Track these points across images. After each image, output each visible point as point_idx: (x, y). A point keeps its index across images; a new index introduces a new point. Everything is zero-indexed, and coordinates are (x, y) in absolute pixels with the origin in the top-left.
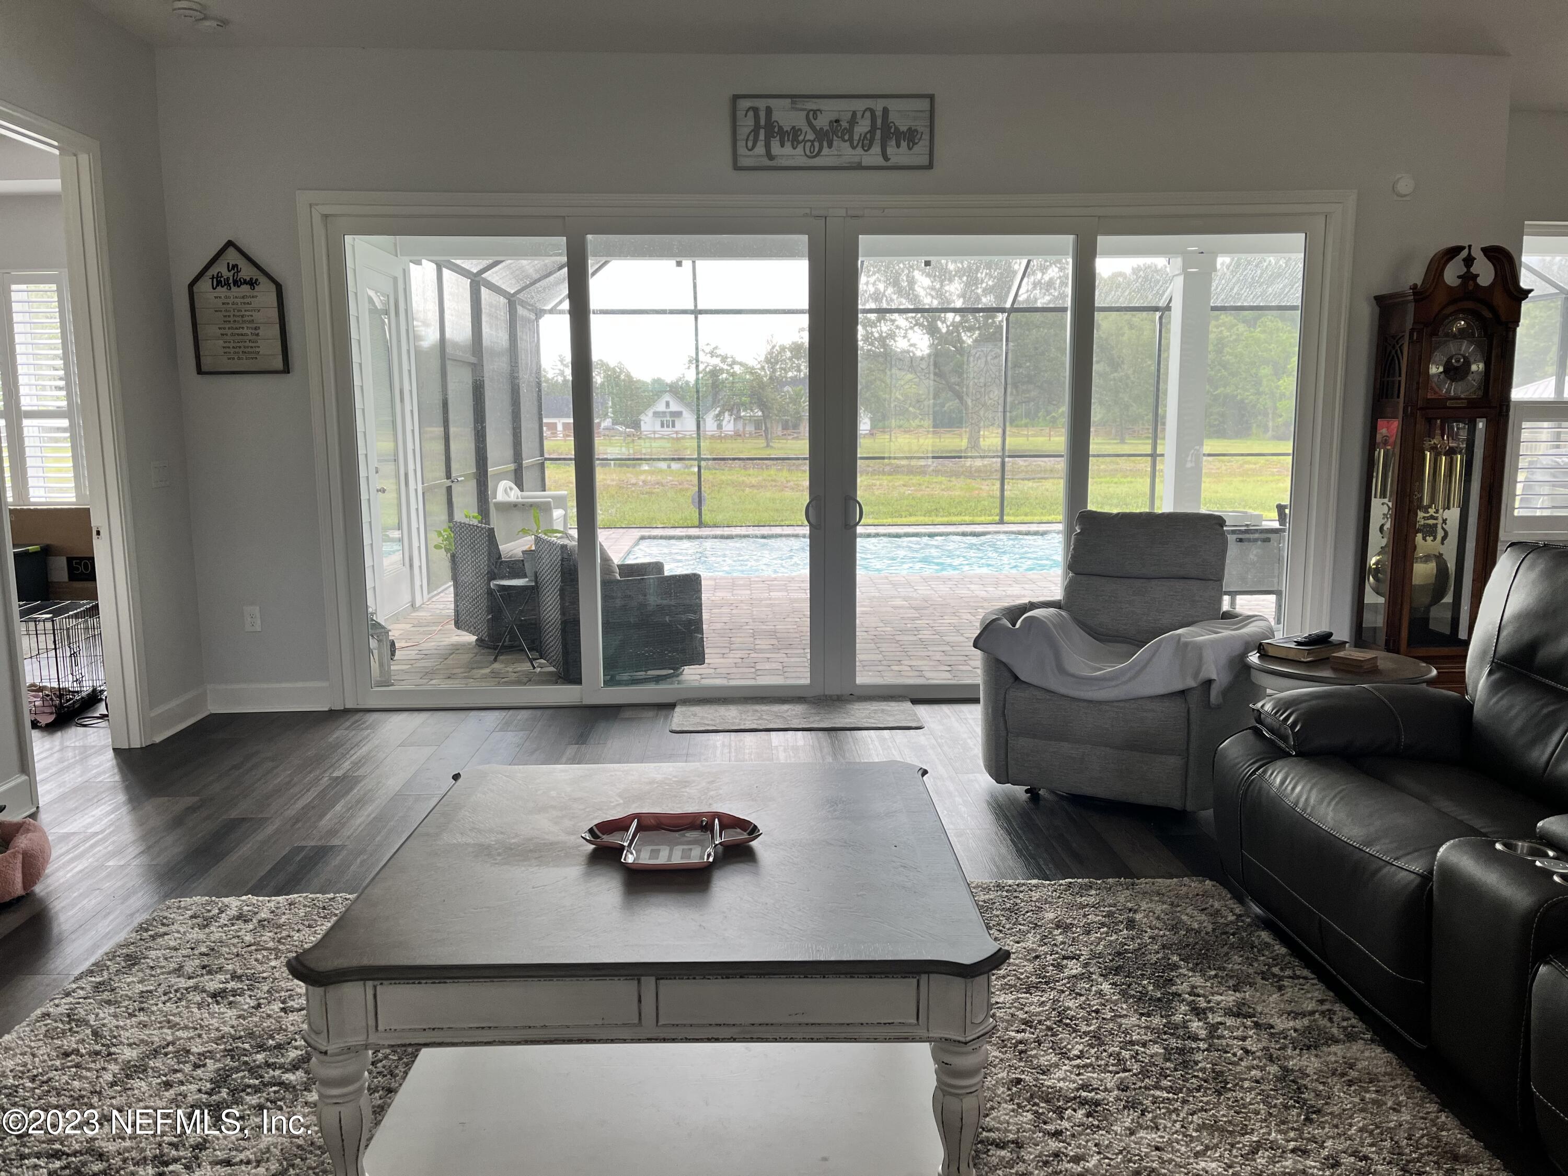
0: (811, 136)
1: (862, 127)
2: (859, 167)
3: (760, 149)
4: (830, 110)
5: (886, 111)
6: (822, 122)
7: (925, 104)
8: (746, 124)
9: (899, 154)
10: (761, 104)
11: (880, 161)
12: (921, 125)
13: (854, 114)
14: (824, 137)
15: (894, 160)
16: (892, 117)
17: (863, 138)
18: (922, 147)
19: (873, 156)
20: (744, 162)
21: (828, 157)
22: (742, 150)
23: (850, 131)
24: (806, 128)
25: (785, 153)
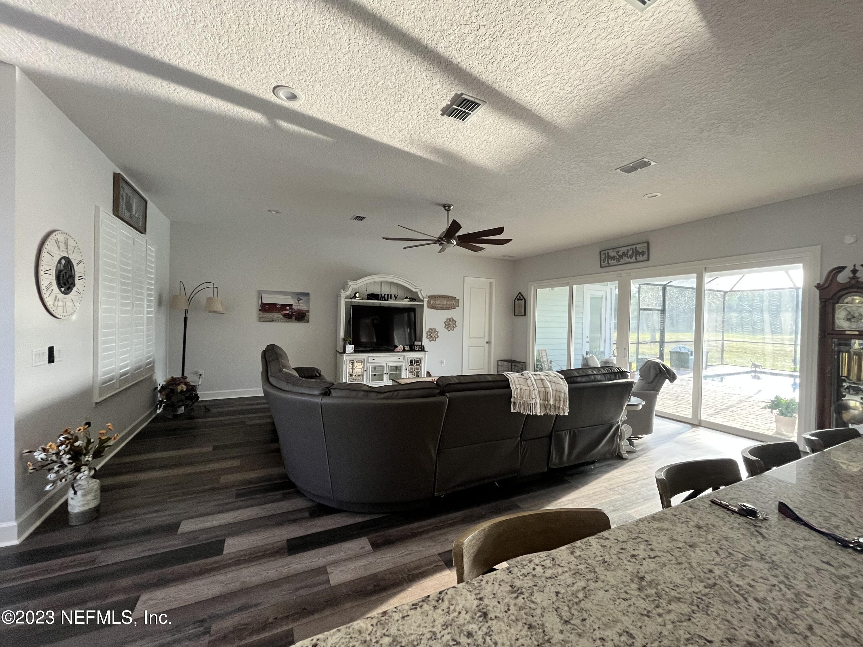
0: (618, 257)
1: (630, 253)
2: (630, 263)
3: (606, 262)
4: (622, 250)
5: (636, 248)
6: (620, 253)
7: (646, 244)
8: (603, 257)
9: (639, 258)
10: (606, 252)
11: (635, 260)
12: (646, 250)
13: (628, 250)
14: (621, 257)
15: (639, 260)
16: (638, 249)
17: (630, 255)
18: (646, 256)
19: (633, 259)
20: (603, 265)
21: (622, 261)
22: (602, 263)
23: (627, 254)
24: (616, 255)
25: (612, 262)
